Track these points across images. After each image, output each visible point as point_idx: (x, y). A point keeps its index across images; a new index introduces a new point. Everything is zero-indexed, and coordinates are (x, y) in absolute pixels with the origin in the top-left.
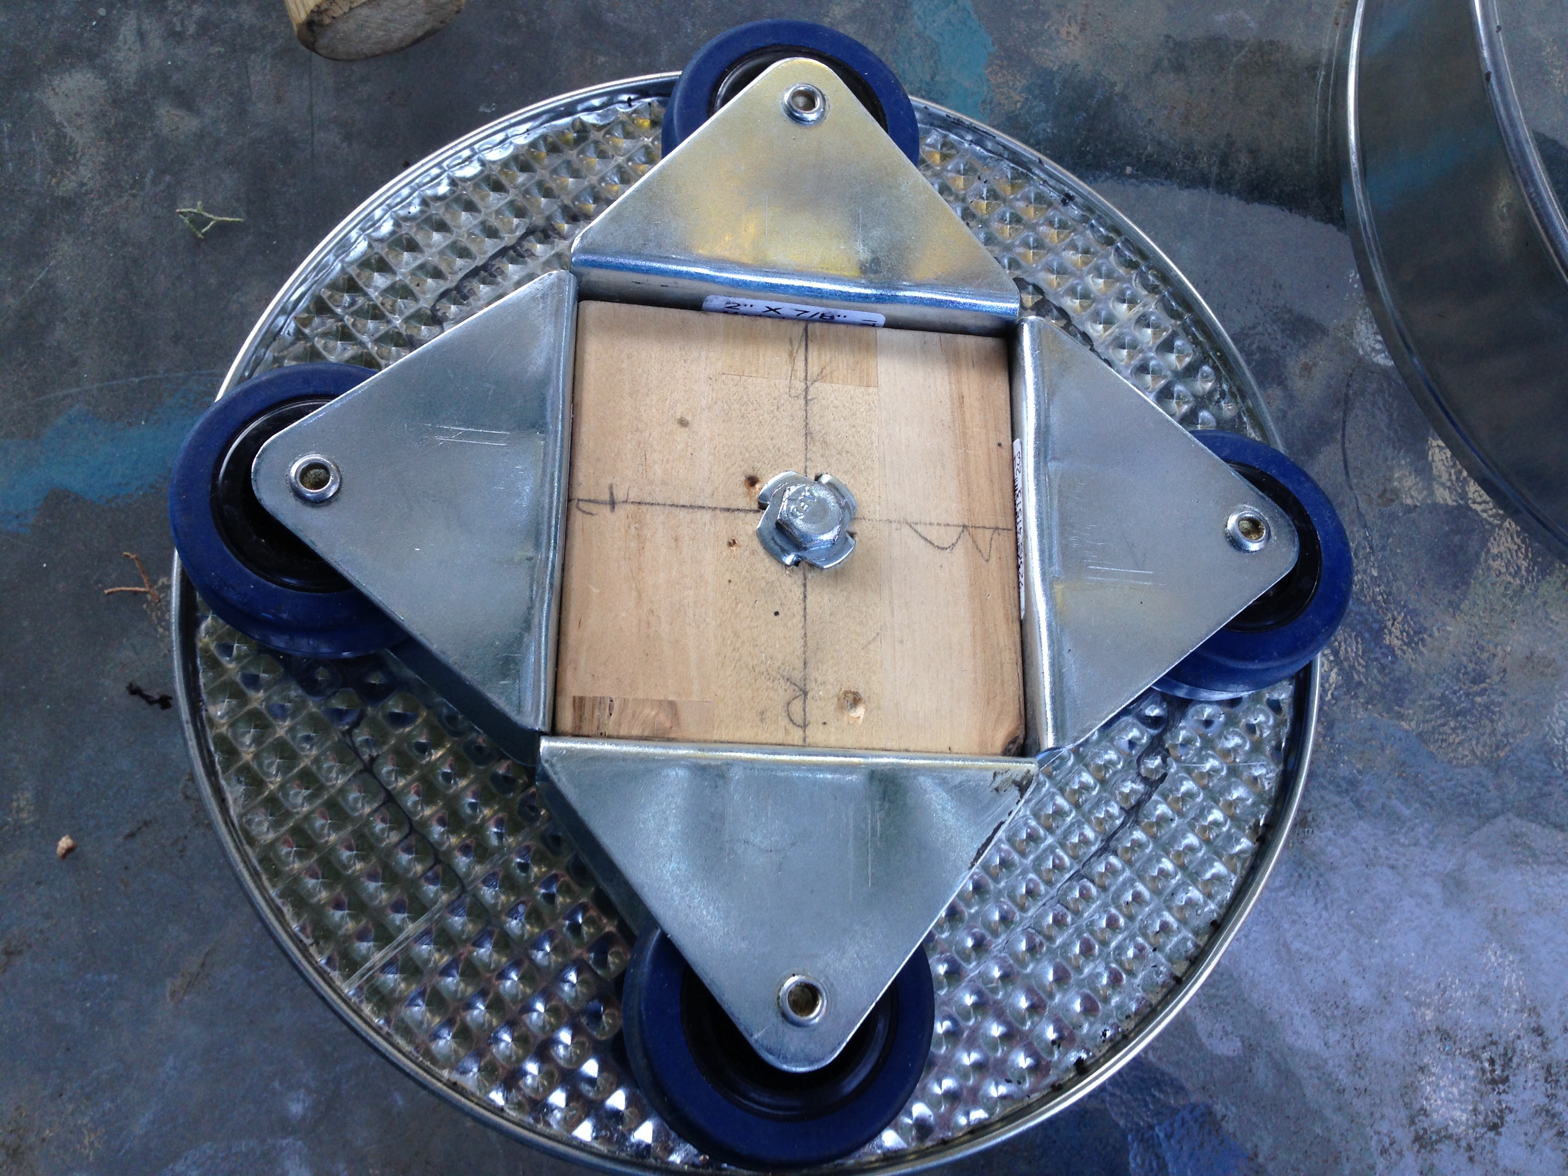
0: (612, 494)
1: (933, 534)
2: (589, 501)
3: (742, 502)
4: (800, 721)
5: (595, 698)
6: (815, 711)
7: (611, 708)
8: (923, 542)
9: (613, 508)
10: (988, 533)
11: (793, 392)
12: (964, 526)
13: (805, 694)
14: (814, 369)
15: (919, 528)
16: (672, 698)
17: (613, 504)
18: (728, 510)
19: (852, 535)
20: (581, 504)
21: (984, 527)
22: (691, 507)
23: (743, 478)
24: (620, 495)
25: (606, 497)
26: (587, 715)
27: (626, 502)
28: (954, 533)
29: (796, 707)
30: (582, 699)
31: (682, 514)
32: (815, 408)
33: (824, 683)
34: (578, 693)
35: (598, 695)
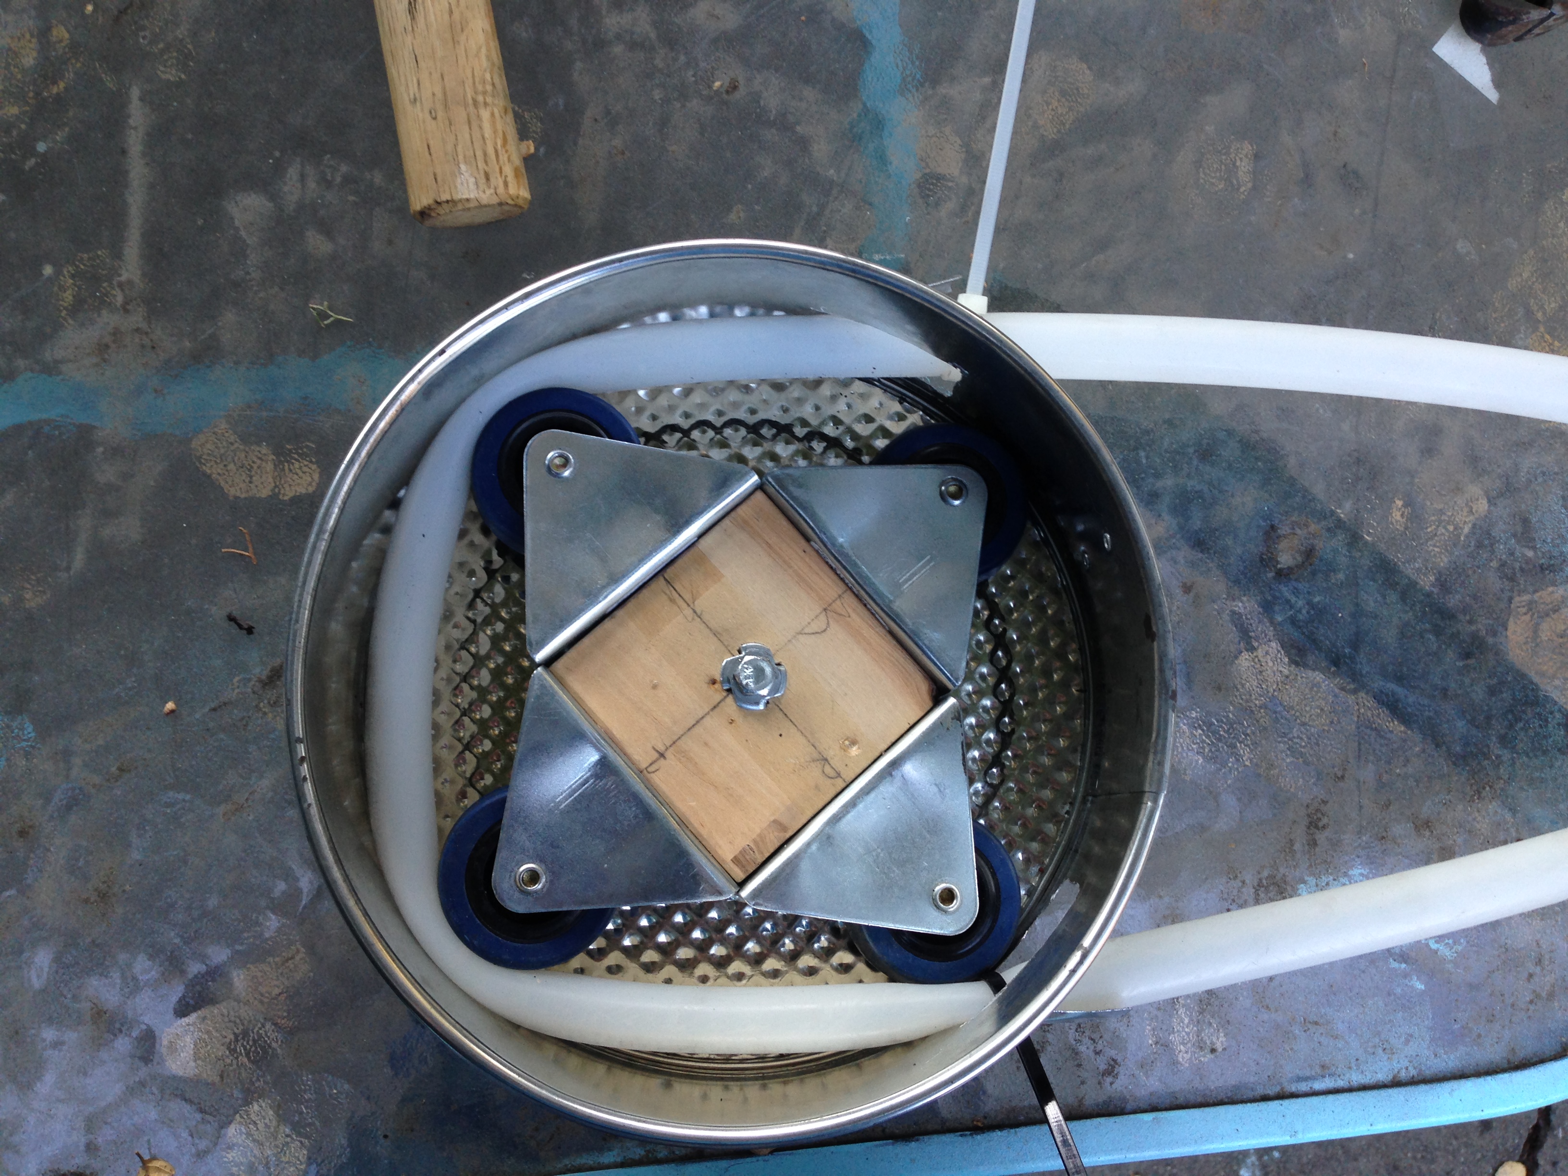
0: (657, 751)
1: (815, 627)
2: (651, 765)
3: (718, 697)
4: (835, 775)
5: (741, 852)
6: (836, 763)
7: (751, 849)
8: (813, 636)
9: (665, 758)
10: (838, 602)
11: (690, 619)
12: (825, 610)
13: (826, 760)
14: (687, 597)
15: (806, 631)
16: (772, 819)
17: (662, 755)
18: (715, 707)
19: (779, 664)
20: (650, 769)
21: (834, 601)
22: (698, 722)
23: (706, 685)
24: (661, 748)
25: (656, 755)
26: (744, 863)
27: (667, 749)
28: (823, 618)
29: (828, 769)
30: (735, 857)
31: (698, 730)
32: (706, 617)
33: (829, 748)
34: (731, 856)
35: (741, 849)
